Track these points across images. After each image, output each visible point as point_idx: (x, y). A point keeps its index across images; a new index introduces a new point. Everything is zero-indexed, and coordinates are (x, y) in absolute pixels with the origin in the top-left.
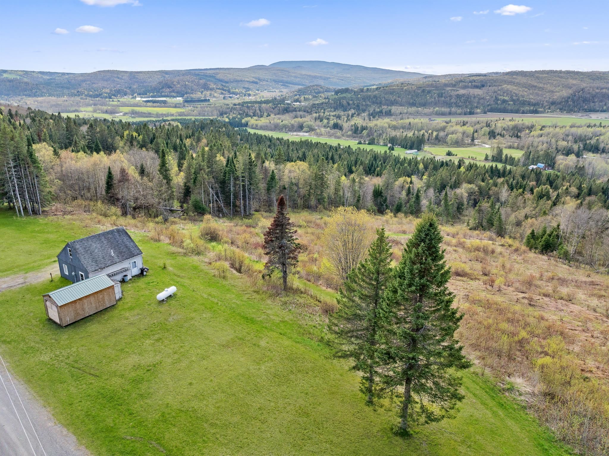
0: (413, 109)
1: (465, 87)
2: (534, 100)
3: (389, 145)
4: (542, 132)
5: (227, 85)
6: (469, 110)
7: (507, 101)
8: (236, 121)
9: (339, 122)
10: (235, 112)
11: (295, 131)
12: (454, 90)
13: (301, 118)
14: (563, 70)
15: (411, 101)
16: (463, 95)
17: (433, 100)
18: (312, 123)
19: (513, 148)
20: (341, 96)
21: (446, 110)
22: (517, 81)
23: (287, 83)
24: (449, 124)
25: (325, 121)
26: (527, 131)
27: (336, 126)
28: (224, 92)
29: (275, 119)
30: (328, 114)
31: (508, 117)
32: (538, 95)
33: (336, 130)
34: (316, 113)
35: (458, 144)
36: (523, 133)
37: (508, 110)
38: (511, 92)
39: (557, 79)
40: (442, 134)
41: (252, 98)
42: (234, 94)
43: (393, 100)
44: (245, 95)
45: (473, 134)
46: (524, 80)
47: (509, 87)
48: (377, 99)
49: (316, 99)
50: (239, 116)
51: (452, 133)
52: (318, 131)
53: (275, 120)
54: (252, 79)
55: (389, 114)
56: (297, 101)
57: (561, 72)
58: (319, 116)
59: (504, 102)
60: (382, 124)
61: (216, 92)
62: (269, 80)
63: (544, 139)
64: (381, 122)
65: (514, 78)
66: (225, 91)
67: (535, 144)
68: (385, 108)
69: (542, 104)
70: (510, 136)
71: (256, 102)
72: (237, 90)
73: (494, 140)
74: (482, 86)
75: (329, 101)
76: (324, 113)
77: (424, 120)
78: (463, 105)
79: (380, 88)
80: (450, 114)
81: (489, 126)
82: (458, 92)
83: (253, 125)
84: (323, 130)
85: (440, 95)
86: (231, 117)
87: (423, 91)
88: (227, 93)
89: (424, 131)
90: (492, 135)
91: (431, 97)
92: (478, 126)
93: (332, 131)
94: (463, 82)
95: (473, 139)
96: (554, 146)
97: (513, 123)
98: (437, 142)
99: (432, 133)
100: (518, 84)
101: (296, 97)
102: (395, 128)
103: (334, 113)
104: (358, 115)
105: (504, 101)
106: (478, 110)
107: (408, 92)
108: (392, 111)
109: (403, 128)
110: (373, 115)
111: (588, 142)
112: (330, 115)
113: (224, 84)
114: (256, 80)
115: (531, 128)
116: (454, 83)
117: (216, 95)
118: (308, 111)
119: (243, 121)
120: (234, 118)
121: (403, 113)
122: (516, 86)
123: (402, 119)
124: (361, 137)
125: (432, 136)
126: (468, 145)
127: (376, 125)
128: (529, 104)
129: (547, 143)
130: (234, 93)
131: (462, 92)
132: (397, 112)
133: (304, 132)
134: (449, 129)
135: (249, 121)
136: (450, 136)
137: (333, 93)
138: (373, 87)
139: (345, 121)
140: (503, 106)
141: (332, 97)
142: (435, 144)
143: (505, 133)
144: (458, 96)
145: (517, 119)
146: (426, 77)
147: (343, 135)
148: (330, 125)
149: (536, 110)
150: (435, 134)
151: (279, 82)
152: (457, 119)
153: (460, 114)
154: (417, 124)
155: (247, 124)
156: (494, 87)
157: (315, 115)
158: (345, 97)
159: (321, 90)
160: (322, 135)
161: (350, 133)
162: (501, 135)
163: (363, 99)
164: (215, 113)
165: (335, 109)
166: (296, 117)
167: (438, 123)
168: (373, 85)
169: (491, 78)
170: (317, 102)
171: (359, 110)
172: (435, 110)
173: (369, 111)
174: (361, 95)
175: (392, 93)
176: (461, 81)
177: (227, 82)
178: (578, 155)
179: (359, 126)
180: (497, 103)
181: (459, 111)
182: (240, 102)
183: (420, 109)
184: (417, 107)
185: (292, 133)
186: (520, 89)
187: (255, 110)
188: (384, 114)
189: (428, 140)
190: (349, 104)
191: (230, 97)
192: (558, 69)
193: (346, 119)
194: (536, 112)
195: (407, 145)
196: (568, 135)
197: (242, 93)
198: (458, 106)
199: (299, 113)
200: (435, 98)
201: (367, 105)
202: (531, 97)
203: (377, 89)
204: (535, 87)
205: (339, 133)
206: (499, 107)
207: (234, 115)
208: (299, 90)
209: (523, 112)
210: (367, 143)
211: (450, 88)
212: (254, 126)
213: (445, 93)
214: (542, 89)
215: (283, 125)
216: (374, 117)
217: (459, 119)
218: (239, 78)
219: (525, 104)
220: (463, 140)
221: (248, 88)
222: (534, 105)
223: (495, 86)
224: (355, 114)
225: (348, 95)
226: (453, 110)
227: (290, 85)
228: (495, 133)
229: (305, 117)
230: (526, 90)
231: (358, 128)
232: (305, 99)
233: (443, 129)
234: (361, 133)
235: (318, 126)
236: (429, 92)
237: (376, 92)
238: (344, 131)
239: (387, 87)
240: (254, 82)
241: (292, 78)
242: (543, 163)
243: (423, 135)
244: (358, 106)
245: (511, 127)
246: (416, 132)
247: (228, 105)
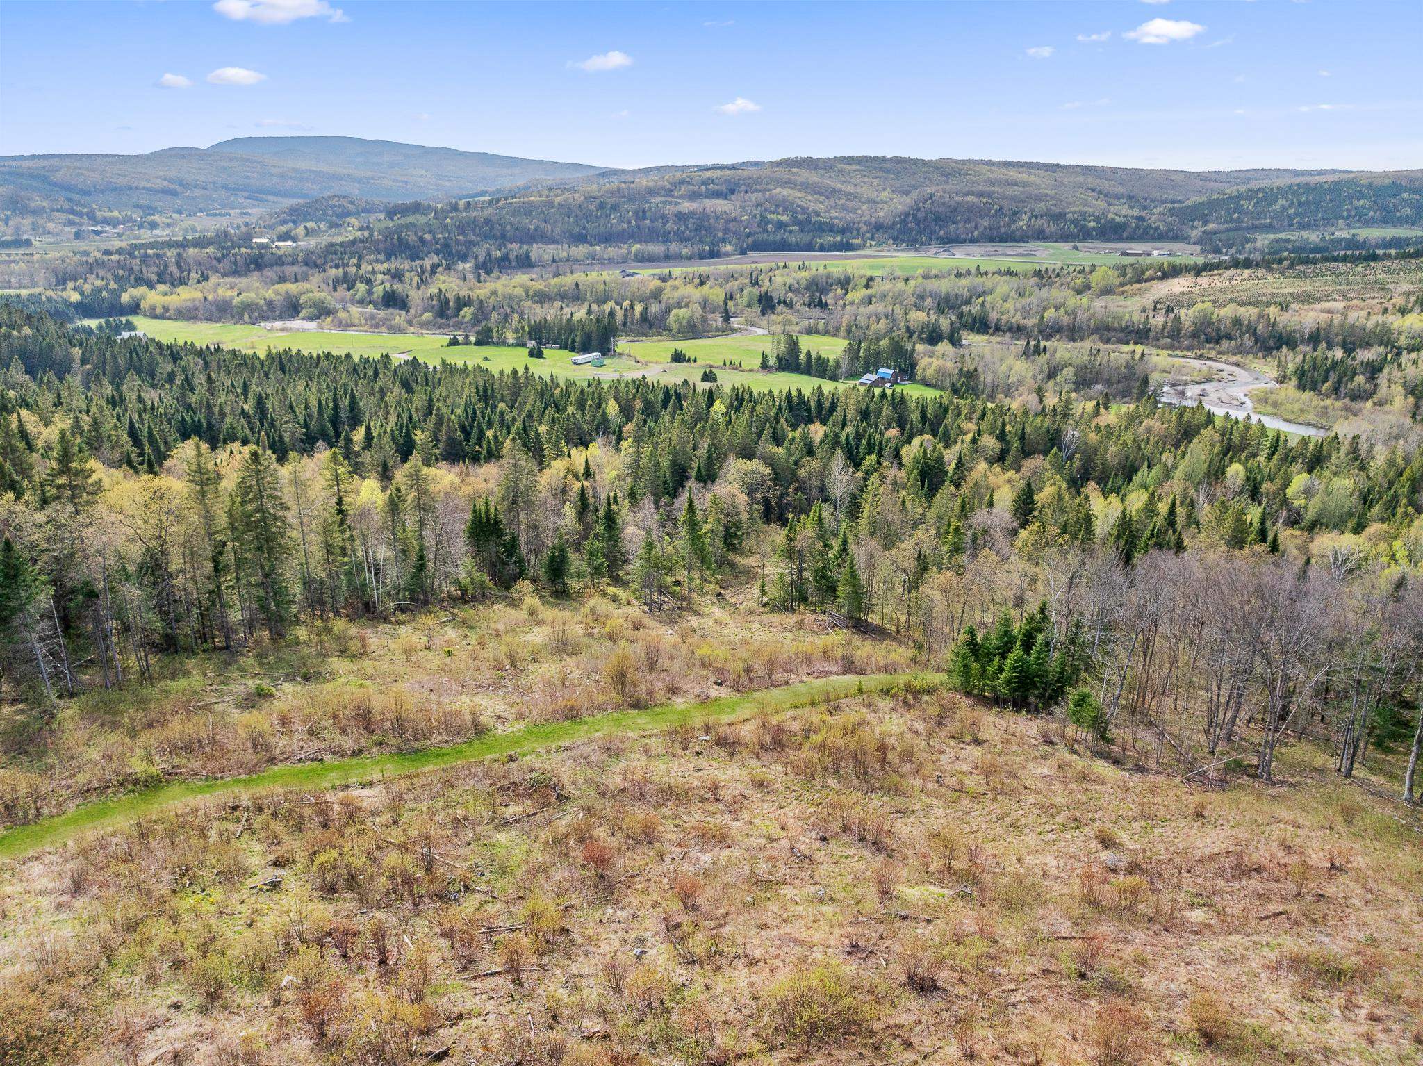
0: (581, 250)
1: (693, 196)
2: (841, 220)
3: (532, 344)
4: (869, 291)
5: (83, 199)
6: (707, 248)
7: (787, 225)
8: (104, 299)
9: (398, 287)
10: (102, 273)
11: (281, 318)
12: (670, 203)
13: (297, 281)
14: (889, 155)
15: (576, 229)
16: (692, 214)
17: (625, 226)
18: (324, 295)
19: (817, 332)
20: (402, 221)
21: (656, 248)
22: (801, 179)
23: (259, 191)
24: (669, 284)
25: (361, 288)
26: (839, 291)
27: (393, 300)
28: (77, 219)
29: (223, 288)
30: (370, 268)
31: (793, 260)
32: (845, 209)
33: (391, 310)
34: (337, 267)
35: (693, 330)
36: (831, 295)
37: (790, 245)
38: (792, 204)
39: (880, 174)
40: (654, 308)
41: (162, 234)
42: (109, 224)
43: (532, 227)
44: (140, 227)
45: (726, 303)
46: (814, 177)
47: (786, 192)
48: (492, 227)
49: (337, 230)
50: (113, 285)
51: (679, 305)
52: (342, 315)
53: (220, 291)
54: (159, 184)
55: (525, 263)
56: (285, 237)
57: (884, 159)
58: (346, 274)
59: (780, 227)
60: (509, 290)
61: (50, 219)
62: (210, 186)
63: (878, 307)
64: (505, 286)
65: (793, 174)
66: (81, 214)
67: (862, 321)
68: (515, 249)
69: (858, 230)
70: (804, 304)
71: (171, 244)
72: (116, 213)
73: (773, 317)
74: (728, 192)
75: (371, 235)
76: (359, 266)
77: (610, 275)
78: (695, 237)
79: (498, 201)
80: (667, 257)
81: (757, 283)
82: (678, 208)
83: (153, 308)
84: (355, 310)
85: (641, 215)
86: (87, 288)
87: (601, 206)
88: (85, 220)
89: (612, 303)
90: (767, 304)
91: (621, 219)
92: (733, 285)
93: (382, 314)
94: (688, 183)
95: (727, 317)
96: (902, 324)
97: (805, 275)
98: (646, 326)
99: (632, 307)
100: (805, 187)
101: (283, 229)
102: (542, 298)
103: (386, 266)
104: (448, 268)
105: (780, 225)
106: (729, 248)
107: (566, 209)
108: (533, 256)
109: (562, 296)
110: (485, 268)
111: (965, 309)
112: (374, 272)
113: (76, 197)
114: (173, 186)
115: (845, 283)
116: (668, 186)
117: (51, 226)
118: (313, 262)
119: (125, 298)
120: (97, 290)
121: (560, 260)
122: (800, 191)
123: (557, 274)
124: (459, 326)
125: (633, 315)
126: (717, 330)
127: (494, 293)
128: (832, 229)
129: (887, 316)
130: (105, 221)
131: (687, 206)
132: (546, 257)
133: (304, 319)
134: (669, 295)
135: (143, 297)
136: (674, 312)
137: (382, 216)
138: (482, 199)
139: (415, 283)
140: (778, 237)
141: (378, 226)
142: (644, 335)
143: (795, 299)
144: (681, 217)
145: (813, 264)
146: (605, 173)
147: (410, 323)
148: (375, 296)
149: (848, 242)
150: (638, 308)
151: (238, 189)
152: (685, 269)
153: (690, 258)
154: (593, 285)
155: (138, 306)
156: (756, 195)
157: (333, 272)
158: (413, 224)
159: (351, 207)
160: (352, 325)
161: (428, 316)
162: (785, 302)
163: (458, 228)
164: (41, 276)
165: (390, 255)
166: (282, 279)
167: (643, 282)
168: (483, 194)
169: (746, 173)
170: (340, 239)
171: (452, 254)
172: (633, 249)
173: (476, 258)
174: (452, 218)
175: (528, 210)
176: (683, 182)
177: (86, 193)
178: (955, 341)
179: (451, 296)
180: (765, 231)
181: (686, 251)
182: (124, 244)
183: (598, 248)
184: (591, 245)
185: (269, 325)
186: (810, 198)
187: (166, 266)
188: (514, 263)
189: (625, 324)
190: (422, 241)
191: (97, 233)
192: (879, 155)
193: (416, 279)
194: (848, 247)
195: (574, 341)
196: (923, 297)
197: (131, 219)
198: (683, 239)
199: (290, 270)
200: (629, 223)
201: (470, 244)
202: (834, 213)
203: (490, 202)
204: (839, 191)
205: (399, 318)
206: (771, 237)
207: (98, 283)
208: (293, 211)
209: (822, 249)
210: (473, 339)
211: (662, 199)
212: (159, 311)
213: (650, 209)
214: (853, 196)
215: (242, 303)
216: (488, 273)
217: (689, 269)
218: (121, 181)
219: (823, 231)
220: (704, 320)
221: (149, 207)
222: (842, 231)
223: (756, 191)
224: (439, 265)
225: (422, 220)
226: (674, 247)
227: (271, 198)
228: (771, 298)
229: (306, 278)
230: (822, 198)
231: (447, 302)
232: (308, 233)
233: (656, 295)
234: (457, 316)
235: (343, 301)
236: (614, 208)
237: (490, 211)
238: (412, 311)
239: (514, 197)
240: (164, 191)
241: (275, 180)
242: (888, 367)
243: (612, 314)
244: (446, 246)
245: (803, 283)
246: (594, 307)
247: (86, 254)
